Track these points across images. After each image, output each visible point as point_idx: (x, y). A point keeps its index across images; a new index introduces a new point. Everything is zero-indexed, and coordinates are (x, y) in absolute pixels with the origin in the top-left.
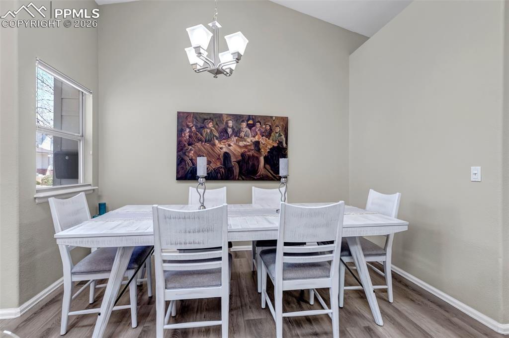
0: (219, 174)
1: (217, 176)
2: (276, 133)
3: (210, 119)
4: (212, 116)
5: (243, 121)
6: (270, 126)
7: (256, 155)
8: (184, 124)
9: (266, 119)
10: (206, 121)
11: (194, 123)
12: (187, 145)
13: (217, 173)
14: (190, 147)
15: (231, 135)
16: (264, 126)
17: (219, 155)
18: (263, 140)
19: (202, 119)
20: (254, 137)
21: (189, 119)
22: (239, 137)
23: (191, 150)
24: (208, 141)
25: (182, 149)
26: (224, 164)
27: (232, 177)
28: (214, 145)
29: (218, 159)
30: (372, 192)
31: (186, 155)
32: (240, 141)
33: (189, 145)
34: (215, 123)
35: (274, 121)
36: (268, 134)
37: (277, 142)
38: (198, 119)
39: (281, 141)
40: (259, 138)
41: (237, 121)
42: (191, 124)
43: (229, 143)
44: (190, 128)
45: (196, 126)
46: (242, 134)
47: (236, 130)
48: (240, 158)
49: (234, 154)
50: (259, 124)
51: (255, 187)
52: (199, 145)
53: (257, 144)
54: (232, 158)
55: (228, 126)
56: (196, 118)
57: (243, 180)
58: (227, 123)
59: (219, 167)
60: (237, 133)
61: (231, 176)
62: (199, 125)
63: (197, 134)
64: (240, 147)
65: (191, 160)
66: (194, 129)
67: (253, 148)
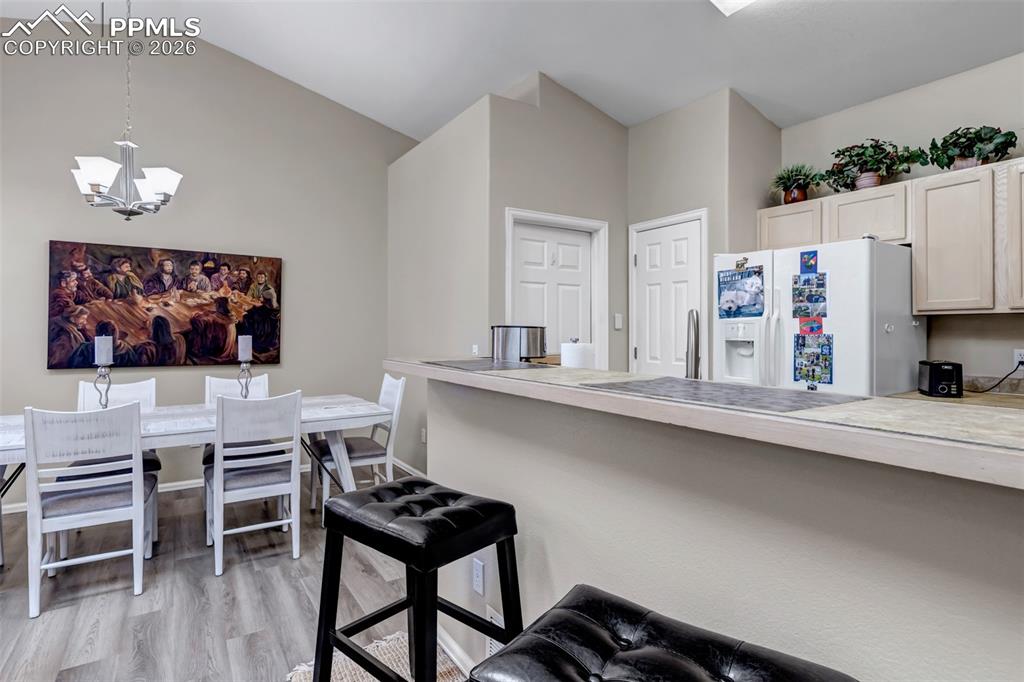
0: (145, 357)
1: (141, 360)
2: (260, 284)
3: (125, 256)
4: (129, 252)
5: (194, 263)
6: (247, 272)
7: (220, 321)
8: (65, 264)
9: (239, 261)
10: (116, 260)
11: (90, 262)
12: (72, 303)
13: (141, 354)
14: (81, 307)
15: (171, 287)
16: (236, 272)
17: (145, 323)
18: (234, 296)
19: (107, 258)
20: (217, 290)
21: (76, 255)
22: (186, 290)
23: (82, 312)
24: (122, 296)
25: (60, 311)
26: (156, 337)
27: (173, 360)
28: (134, 303)
29: (142, 328)
31: (71, 322)
32: (189, 297)
33: (79, 301)
34: (135, 264)
35: (255, 263)
36: (245, 286)
37: (262, 299)
38: (99, 255)
39: (268, 297)
40: (226, 292)
41: (181, 261)
42: (81, 266)
43: (166, 300)
44: (81, 272)
45: (93, 269)
46: (193, 285)
47: (180, 277)
48: (189, 327)
49: (177, 320)
50: (226, 268)
51: (212, 376)
52: (100, 303)
53: (222, 303)
54: (171, 326)
55: (163, 271)
56: (93, 255)
57: (195, 364)
58: (161, 265)
59: (144, 344)
60: (182, 282)
61: (170, 358)
62: (100, 269)
63: (94, 284)
64: (189, 307)
65: (83, 331)
66: (88, 273)
67: (214, 308)
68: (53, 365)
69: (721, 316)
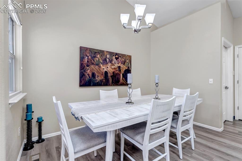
0: (103, 83)
1: (102, 84)
2: (127, 63)
3: (98, 53)
4: (99, 51)
5: (113, 56)
6: (125, 59)
7: (119, 73)
8: (85, 54)
9: (123, 56)
10: (96, 54)
11: (90, 54)
12: (86, 66)
13: (102, 82)
14: (88, 68)
15: (108, 62)
16: (122, 59)
17: (103, 73)
18: (122, 66)
20: (118, 64)
21: (87, 51)
22: (112, 63)
23: (88, 69)
24: (97, 65)
25: (83, 69)
27: (109, 84)
28: (100, 67)
29: (102, 74)
30: (174, 89)
31: (85, 72)
32: (112, 66)
33: (88, 66)
34: (100, 55)
35: (126, 57)
36: (124, 63)
37: (127, 67)
38: (92, 52)
39: (129, 67)
40: (120, 65)
41: (111, 55)
42: (88, 55)
43: (107, 66)
44: (88, 57)
45: (91, 56)
46: (113, 62)
47: (110, 60)
48: (112, 74)
49: (110, 72)
50: (120, 57)
52: (92, 66)
53: (119, 67)
54: (109, 74)
55: (107, 58)
56: (91, 51)
57: (114, 85)
58: (106, 56)
59: (102, 79)
60: (111, 61)
61: (108, 83)
62: (93, 56)
63: (91, 60)
64: (112, 69)
65: (88, 75)
66: (90, 57)
67: (118, 69)
68: (81, 85)
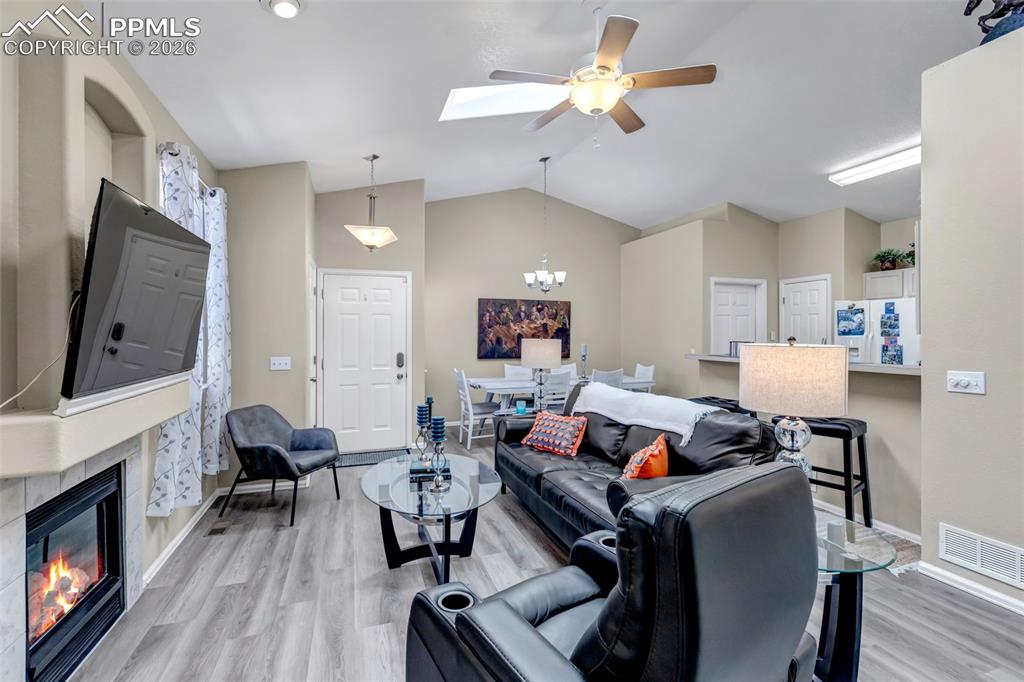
2: (561, 316)
3: (507, 304)
5: (534, 306)
6: (556, 309)
7: (544, 335)
8: (486, 310)
9: (553, 303)
10: (503, 306)
11: (494, 308)
12: (487, 328)
14: (490, 330)
15: (524, 318)
16: (551, 310)
18: (550, 322)
19: (500, 305)
20: (543, 319)
21: (489, 305)
22: (530, 320)
23: (491, 332)
24: (505, 324)
25: (483, 332)
26: (518, 344)
28: (509, 327)
29: (512, 340)
30: (638, 365)
31: (487, 336)
33: (490, 327)
36: (554, 317)
37: (562, 324)
39: (565, 322)
42: (491, 310)
44: (490, 313)
45: (495, 311)
46: (533, 317)
47: (528, 313)
50: (547, 308)
52: (497, 327)
53: (544, 326)
55: (521, 311)
56: (495, 304)
58: (520, 308)
60: (528, 316)
63: (495, 318)
64: (531, 329)
65: (491, 341)
66: (493, 313)
67: (541, 329)
68: (480, 357)
69: (839, 334)
